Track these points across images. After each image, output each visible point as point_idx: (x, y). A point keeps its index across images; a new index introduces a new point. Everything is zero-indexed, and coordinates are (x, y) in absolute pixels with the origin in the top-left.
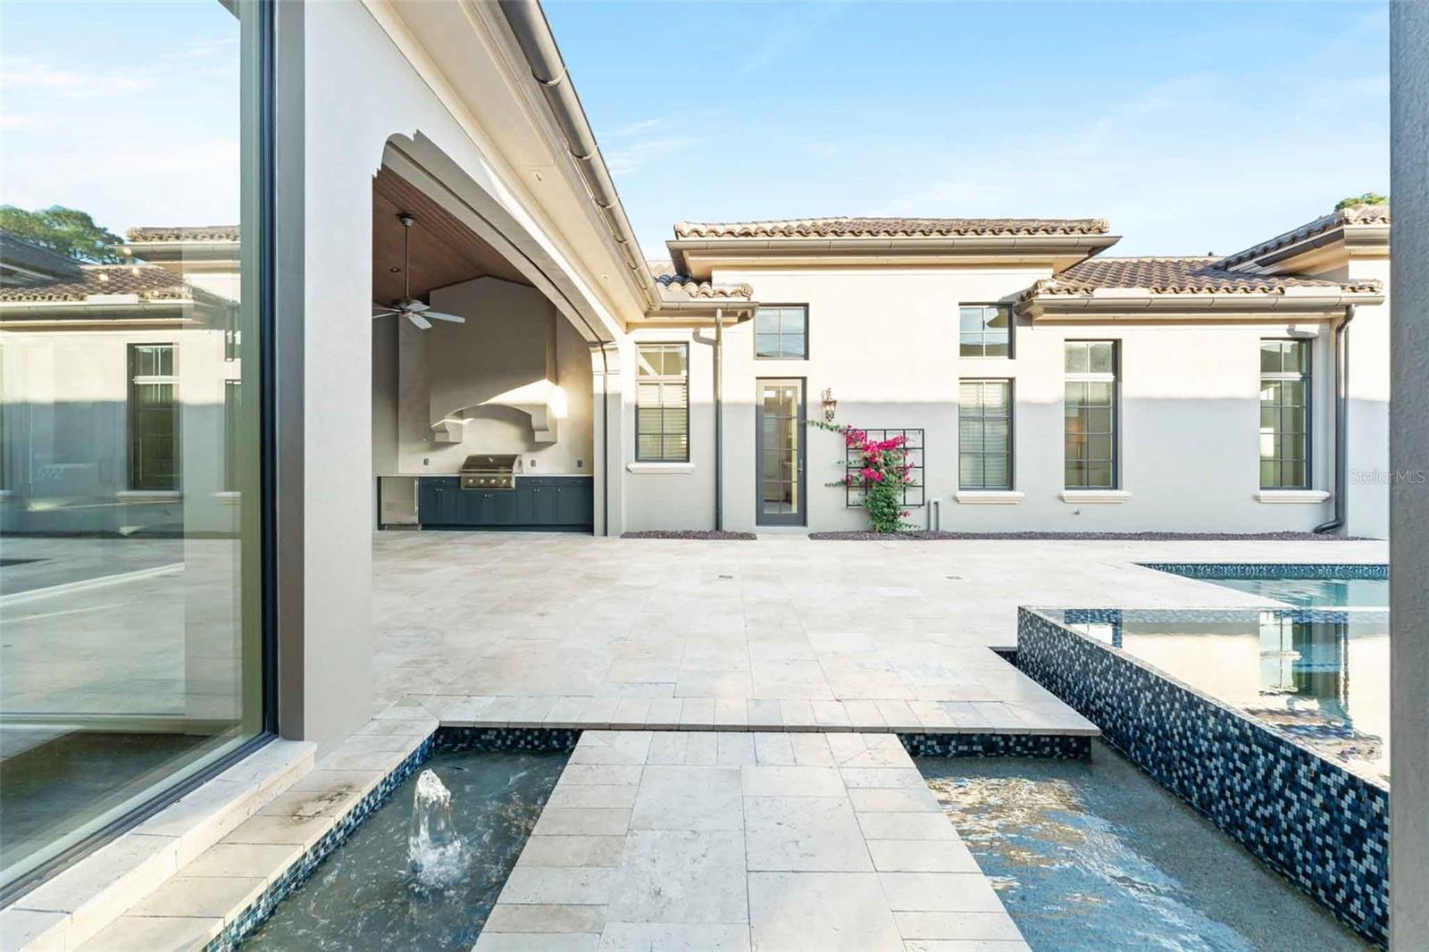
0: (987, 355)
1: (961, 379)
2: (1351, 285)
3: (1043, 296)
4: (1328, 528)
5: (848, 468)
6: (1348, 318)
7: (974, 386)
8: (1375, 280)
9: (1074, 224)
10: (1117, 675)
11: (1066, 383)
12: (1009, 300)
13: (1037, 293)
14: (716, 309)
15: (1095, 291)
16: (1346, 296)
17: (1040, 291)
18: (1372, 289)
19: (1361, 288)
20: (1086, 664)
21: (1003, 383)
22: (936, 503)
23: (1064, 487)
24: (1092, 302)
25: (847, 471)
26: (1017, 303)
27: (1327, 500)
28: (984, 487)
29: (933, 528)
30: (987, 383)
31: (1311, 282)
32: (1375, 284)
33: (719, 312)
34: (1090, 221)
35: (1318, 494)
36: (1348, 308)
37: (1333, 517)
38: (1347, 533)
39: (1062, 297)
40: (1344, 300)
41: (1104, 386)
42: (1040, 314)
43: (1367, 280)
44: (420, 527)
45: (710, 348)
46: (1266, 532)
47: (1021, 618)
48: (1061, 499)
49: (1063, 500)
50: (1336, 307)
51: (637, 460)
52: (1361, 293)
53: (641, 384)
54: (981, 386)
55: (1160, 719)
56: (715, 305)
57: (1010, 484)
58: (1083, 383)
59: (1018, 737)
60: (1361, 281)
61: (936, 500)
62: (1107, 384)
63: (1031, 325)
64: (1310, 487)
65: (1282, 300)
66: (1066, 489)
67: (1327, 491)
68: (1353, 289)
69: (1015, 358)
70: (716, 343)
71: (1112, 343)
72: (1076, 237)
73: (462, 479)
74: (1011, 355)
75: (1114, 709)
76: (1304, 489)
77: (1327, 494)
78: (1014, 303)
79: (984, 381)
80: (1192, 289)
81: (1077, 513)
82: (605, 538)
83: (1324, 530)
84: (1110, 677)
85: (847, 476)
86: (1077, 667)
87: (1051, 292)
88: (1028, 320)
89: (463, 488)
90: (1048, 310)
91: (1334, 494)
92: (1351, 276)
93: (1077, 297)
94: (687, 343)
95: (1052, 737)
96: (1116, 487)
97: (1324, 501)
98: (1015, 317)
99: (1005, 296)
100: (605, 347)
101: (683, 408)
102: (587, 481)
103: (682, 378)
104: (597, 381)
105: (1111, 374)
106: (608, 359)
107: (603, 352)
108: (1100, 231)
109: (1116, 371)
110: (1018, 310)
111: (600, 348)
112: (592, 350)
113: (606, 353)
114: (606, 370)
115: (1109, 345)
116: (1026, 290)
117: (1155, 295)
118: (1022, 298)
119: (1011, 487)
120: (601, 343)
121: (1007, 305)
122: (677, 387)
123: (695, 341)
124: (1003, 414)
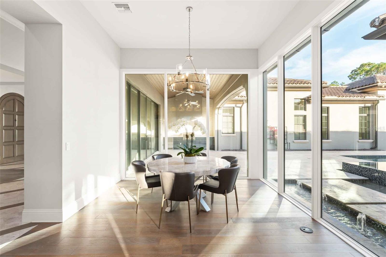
0: (300, 110)
1: (295, 115)
2: (379, 96)
4: (373, 148)
5: (270, 135)
6: (378, 103)
7: (297, 117)
8: (383, 95)
12: (305, 98)
14: (243, 100)
15: (325, 97)
16: (378, 98)
18: (383, 97)
19: (381, 96)
20: (362, 170)
21: (303, 116)
22: (289, 143)
24: (325, 99)
25: (270, 136)
26: (307, 99)
27: (373, 142)
28: (299, 139)
29: (289, 148)
31: (370, 95)
32: (383, 96)
33: (244, 101)
35: (371, 141)
36: (378, 101)
37: (374, 145)
38: (378, 149)
40: (378, 99)
43: (382, 95)
44: (173, 149)
45: (239, 109)
46: (360, 149)
47: (343, 164)
50: (376, 101)
51: (222, 133)
52: (381, 98)
53: (223, 116)
54: (298, 117)
56: (243, 99)
60: (381, 95)
61: (289, 142)
62: (326, 116)
63: (310, 104)
64: (369, 139)
65: (365, 99)
67: (373, 140)
68: (379, 97)
69: (306, 111)
70: (241, 108)
71: (327, 108)
73: (183, 138)
74: (305, 110)
76: (368, 139)
77: (373, 141)
79: (299, 116)
80: (345, 97)
82: (218, 151)
83: (372, 148)
85: (270, 137)
88: (309, 102)
89: (183, 140)
91: (375, 141)
92: (378, 94)
94: (234, 107)
97: (372, 142)
98: (306, 102)
99: (304, 97)
100: (220, 109)
101: (233, 122)
102: (214, 138)
103: (233, 115)
104: (216, 116)
105: (327, 114)
106: (219, 111)
107: (218, 110)
108: (326, 84)
109: (328, 113)
110: (307, 100)
111: (218, 109)
112: (216, 109)
113: (219, 110)
114: (218, 114)
115: (326, 108)
116: (309, 96)
117: (338, 98)
118: (308, 98)
119: (305, 139)
120: (219, 108)
121: (304, 99)
122: (231, 117)
123: (236, 107)
124: (303, 123)
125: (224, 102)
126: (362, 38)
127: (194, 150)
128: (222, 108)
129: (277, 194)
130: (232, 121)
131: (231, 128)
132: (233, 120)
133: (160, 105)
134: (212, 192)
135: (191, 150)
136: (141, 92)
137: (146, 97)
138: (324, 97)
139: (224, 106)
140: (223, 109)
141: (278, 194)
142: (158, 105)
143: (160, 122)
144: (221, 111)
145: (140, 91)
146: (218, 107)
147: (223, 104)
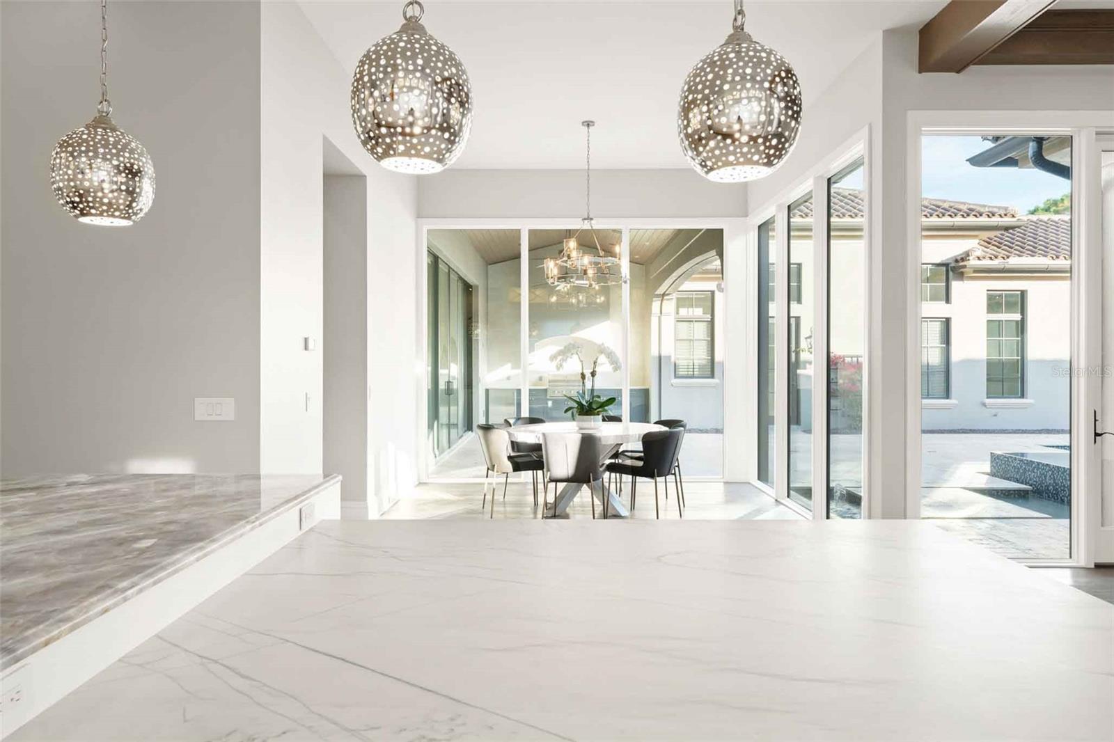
0: (931, 301)
3: (973, 262)
9: (995, 210)
10: (1038, 469)
11: (988, 321)
12: (948, 262)
13: (969, 260)
15: (1010, 258)
17: (971, 258)
20: (1025, 469)
21: (941, 321)
23: (986, 396)
24: (1007, 266)
26: (953, 265)
28: (930, 397)
30: (930, 321)
34: (1006, 209)
39: (987, 263)
41: (1014, 324)
42: (970, 273)
47: (992, 457)
48: (984, 405)
49: (985, 406)
51: (676, 377)
53: (678, 321)
54: (926, 324)
55: (1054, 480)
57: (947, 395)
58: (999, 321)
59: (1002, 490)
62: (1017, 322)
63: (962, 280)
66: (988, 398)
69: (951, 303)
71: (1019, 292)
72: (995, 220)
74: (948, 300)
75: (1036, 482)
78: (951, 263)
79: (928, 320)
80: (1065, 257)
81: (995, 415)
84: (1035, 471)
86: (1021, 471)
87: (979, 258)
88: (961, 276)
90: (975, 272)
93: (996, 263)
94: (713, 293)
95: (1014, 491)
96: (1023, 396)
98: (951, 274)
99: (944, 259)
100: (665, 298)
101: (709, 339)
102: (646, 393)
103: (708, 317)
104: (654, 321)
105: (1019, 314)
106: (663, 304)
107: (659, 302)
108: (1013, 216)
109: (1023, 312)
110: (954, 269)
111: (660, 299)
112: (654, 299)
113: (664, 302)
114: (661, 313)
115: (1018, 295)
116: (958, 256)
117: (1052, 262)
118: (957, 261)
119: (947, 396)
120: (664, 295)
121: (946, 265)
122: (705, 324)
123: (719, 291)
124: (941, 344)
125: (676, 280)
126: (967, 160)
127: (598, 402)
128: (674, 296)
129: (774, 500)
130: (708, 336)
131: (705, 359)
132: (710, 334)
133: (477, 287)
134: (633, 475)
135: (590, 404)
136: (442, 260)
137: (449, 271)
138: (1008, 260)
139: (679, 290)
140: (678, 299)
141: (776, 500)
142: (471, 287)
143: (477, 340)
144: (669, 306)
145: (438, 257)
146: (660, 291)
147: (675, 285)
